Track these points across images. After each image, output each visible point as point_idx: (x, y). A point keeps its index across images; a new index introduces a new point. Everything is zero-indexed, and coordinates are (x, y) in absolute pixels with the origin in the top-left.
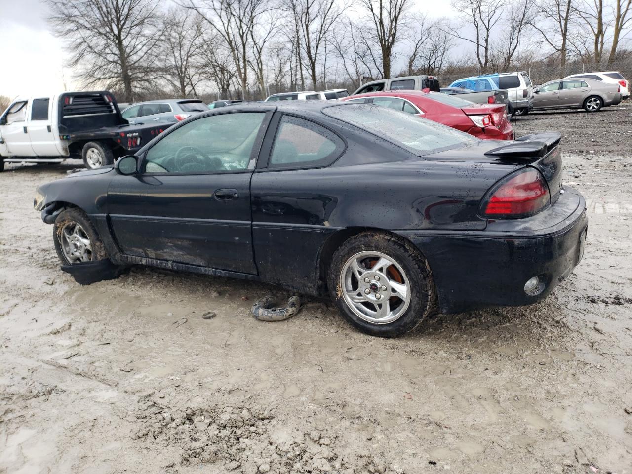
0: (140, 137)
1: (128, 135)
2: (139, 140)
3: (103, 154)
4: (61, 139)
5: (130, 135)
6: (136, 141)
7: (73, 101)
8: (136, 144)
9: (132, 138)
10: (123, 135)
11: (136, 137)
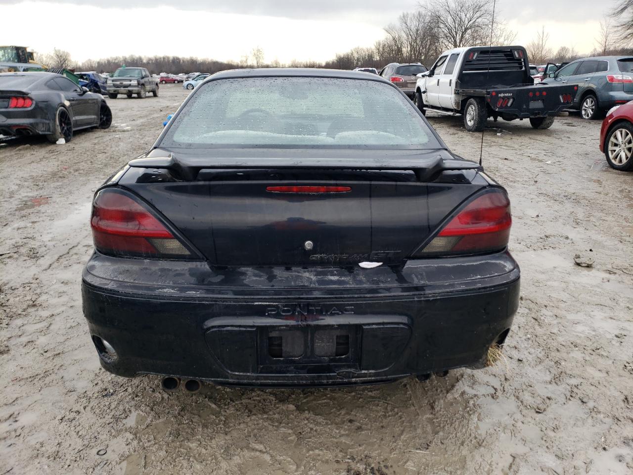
0: (514, 98)
1: (499, 95)
2: (511, 101)
3: (477, 111)
4: (455, 93)
5: (502, 95)
6: (508, 102)
7: (477, 57)
8: (507, 105)
9: (503, 98)
10: (494, 94)
11: (508, 98)
